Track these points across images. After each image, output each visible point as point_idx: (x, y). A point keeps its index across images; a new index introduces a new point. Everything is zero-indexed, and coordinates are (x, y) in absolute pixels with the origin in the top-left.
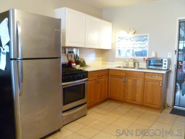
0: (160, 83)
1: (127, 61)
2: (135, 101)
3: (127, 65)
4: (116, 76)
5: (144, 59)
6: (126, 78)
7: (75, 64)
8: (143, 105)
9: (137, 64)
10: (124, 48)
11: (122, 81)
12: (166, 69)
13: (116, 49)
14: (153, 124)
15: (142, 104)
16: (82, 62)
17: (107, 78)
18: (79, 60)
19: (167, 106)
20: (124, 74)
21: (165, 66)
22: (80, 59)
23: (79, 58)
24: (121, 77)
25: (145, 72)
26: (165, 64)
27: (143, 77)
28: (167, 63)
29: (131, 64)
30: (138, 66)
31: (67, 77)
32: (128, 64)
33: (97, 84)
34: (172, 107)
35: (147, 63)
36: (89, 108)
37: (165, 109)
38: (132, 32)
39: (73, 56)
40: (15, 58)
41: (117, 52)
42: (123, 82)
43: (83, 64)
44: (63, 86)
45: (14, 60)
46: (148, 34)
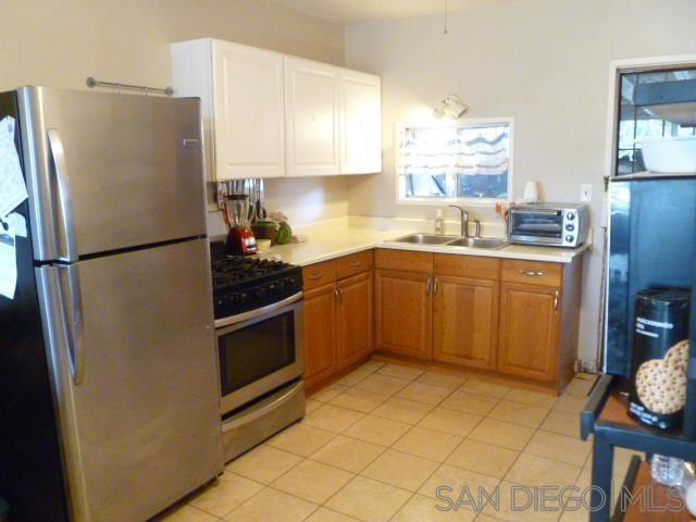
0: (553, 295)
1: (439, 214)
2: (471, 358)
3: (438, 229)
4: (402, 274)
5: (498, 208)
6: (437, 280)
7: (252, 241)
8: (497, 372)
9: (472, 225)
10: (426, 167)
11: (424, 290)
12: (573, 244)
13: (399, 171)
14: (530, 440)
15: (493, 367)
16: (278, 227)
17: (369, 280)
18: (268, 219)
19: (580, 371)
20: (429, 267)
21: (569, 236)
22: (271, 217)
23: (264, 212)
24: (418, 276)
25: (501, 259)
26: (570, 227)
27: (496, 277)
28: (576, 222)
29: (453, 228)
30: (478, 234)
31: (232, 299)
32: (442, 224)
33: (335, 307)
34: (595, 371)
35: (507, 221)
36: (312, 390)
37: (574, 380)
38: (452, 112)
39: (245, 210)
40: (51, 258)
41: (402, 184)
42: (428, 294)
43: (281, 235)
44: (217, 329)
45: (47, 266)
46: (511, 120)
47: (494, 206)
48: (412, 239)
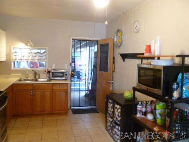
1: (27, 73)
2: (45, 111)
3: (27, 77)
6: (34, 91)
13: (12, 60)
15: (51, 113)
25: (53, 84)
26: (66, 75)
27: (51, 88)
29: (31, 77)
30: (39, 78)
46: (47, 48)
47: (44, 70)
48: (20, 80)
